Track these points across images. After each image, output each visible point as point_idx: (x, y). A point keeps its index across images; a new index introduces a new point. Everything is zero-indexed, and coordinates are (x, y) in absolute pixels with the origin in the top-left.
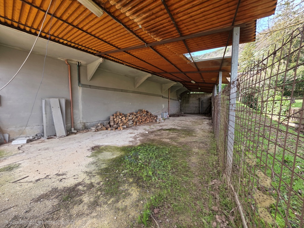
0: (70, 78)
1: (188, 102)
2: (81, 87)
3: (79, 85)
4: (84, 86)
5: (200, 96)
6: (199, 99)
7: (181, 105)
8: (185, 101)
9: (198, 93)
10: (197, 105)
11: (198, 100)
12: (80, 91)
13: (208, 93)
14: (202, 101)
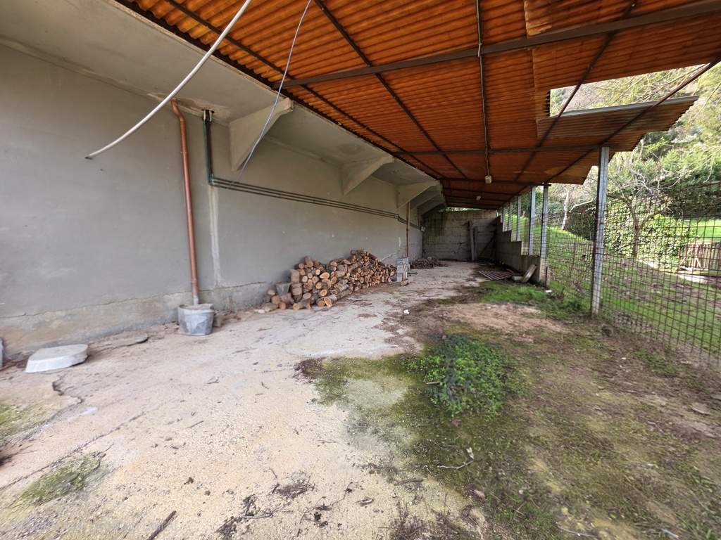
0: (185, 158)
1: (440, 231)
2: (216, 188)
3: (210, 182)
4: (223, 184)
5: (470, 217)
6: (468, 224)
7: (423, 239)
8: (433, 229)
9: (464, 209)
10: (463, 240)
11: (466, 227)
12: (213, 198)
13: (487, 209)
14: (474, 229)
